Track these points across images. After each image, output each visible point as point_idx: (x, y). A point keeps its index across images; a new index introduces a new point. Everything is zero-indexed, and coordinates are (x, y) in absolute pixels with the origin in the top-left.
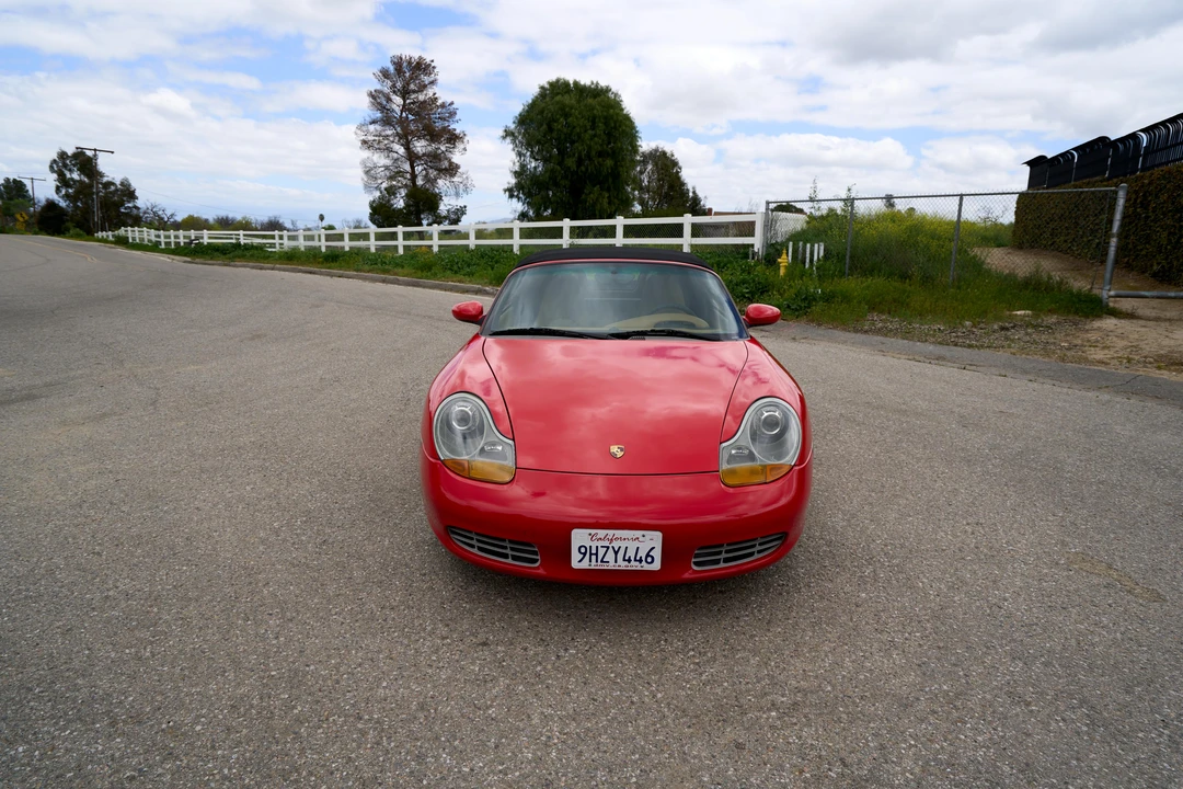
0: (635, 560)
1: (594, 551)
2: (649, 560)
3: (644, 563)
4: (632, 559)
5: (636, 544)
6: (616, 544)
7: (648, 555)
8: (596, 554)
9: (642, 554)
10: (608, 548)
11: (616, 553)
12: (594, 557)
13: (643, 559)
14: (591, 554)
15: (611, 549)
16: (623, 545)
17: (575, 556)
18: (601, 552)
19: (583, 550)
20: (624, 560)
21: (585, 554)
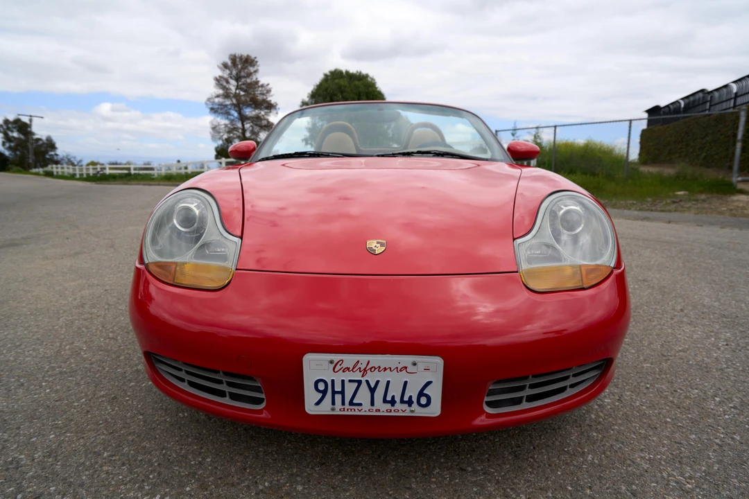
0: (402, 401)
1: (338, 388)
2: (423, 400)
3: (415, 406)
4: (398, 399)
5: (404, 377)
6: (372, 378)
7: (421, 394)
8: (342, 393)
9: (412, 392)
10: (359, 382)
11: (372, 390)
12: (338, 398)
13: (414, 399)
14: (334, 393)
15: (364, 385)
16: (383, 377)
17: (310, 396)
18: (350, 389)
19: (321, 386)
20: (385, 401)
21: (324, 392)
